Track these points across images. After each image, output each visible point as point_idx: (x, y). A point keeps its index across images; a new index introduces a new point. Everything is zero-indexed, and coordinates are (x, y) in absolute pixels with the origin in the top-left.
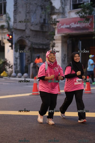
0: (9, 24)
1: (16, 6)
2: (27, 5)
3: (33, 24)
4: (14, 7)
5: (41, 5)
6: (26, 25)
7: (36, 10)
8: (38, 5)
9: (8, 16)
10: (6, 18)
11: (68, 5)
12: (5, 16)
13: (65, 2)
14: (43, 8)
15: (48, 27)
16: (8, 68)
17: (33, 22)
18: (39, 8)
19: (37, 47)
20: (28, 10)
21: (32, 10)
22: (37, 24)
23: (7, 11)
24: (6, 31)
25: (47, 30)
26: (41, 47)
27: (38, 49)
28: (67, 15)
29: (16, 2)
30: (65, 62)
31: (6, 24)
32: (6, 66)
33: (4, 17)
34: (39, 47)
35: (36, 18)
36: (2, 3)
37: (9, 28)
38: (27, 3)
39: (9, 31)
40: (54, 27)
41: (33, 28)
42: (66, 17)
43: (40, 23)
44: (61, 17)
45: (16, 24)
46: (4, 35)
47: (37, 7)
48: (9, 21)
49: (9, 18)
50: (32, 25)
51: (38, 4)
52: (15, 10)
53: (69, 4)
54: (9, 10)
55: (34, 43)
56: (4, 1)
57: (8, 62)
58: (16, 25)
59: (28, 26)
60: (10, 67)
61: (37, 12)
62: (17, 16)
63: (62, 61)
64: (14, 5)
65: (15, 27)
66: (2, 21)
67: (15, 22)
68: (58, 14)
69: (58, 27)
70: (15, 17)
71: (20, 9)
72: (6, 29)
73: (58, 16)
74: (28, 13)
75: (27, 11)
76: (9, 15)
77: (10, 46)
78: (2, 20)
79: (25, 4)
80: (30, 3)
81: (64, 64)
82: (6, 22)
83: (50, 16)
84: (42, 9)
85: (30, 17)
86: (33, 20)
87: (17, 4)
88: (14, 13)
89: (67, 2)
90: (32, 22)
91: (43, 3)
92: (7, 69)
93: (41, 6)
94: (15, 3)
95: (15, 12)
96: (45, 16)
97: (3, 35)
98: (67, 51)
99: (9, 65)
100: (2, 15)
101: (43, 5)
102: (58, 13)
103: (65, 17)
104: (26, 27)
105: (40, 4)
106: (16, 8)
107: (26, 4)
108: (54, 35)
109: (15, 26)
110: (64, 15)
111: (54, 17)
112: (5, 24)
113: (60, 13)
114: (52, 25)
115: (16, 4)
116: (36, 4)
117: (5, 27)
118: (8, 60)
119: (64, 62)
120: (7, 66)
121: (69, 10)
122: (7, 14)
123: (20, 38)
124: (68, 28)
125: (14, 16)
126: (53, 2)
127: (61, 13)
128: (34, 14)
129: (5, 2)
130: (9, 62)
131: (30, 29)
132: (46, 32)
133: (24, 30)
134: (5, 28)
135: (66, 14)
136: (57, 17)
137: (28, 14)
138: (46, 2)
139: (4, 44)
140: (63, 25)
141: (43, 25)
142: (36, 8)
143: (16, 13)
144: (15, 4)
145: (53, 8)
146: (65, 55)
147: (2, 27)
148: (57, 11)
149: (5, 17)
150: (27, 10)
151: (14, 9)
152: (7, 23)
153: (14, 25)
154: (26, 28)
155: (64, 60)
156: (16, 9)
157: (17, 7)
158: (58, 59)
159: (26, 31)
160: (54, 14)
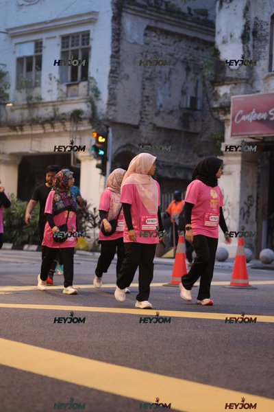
0: (94, 108)
1: (118, 58)
2: (146, 56)
3: (162, 110)
4: (112, 63)
5: (185, 59)
6: (141, 113)
7: (170, 73)
8: (177, 59)
9: (92, 85)
10: (88, 91)
11: (264, 59)
12: (85, 86)
13: (256, 49)
14: (190, 67)
15: (203, 121)
16: (91, 228)
17: (161, 106)
18: (180, 68)
19: (170, 176)
20: (150, 70)
21: (160, 72)
22: (171, 112)
23: (92, 72)
24: (85, 126)
25: (199, 129)
26: (180, 175)
27: (172, 180)
28: (260, 85)
29: (117, 49)
30: (248, 216)
31: (88, 106)
32: (84, 222)
33: (82, 87)
34: (175, 174)
35: (170, 95)
36: (78, 50)
37: (94, 119)
38: (147, 52)
39: (93, 128)
40: (222, 117)
41: (159, 122)
42: (258, 91)
43: (181, 108)
44: (242, 90)
45: (113, 108)
46: (80, 139)
47: (174, 64)
48: (94, 98)
49: (97, 92)
50: (157, 114)
51: (177, 56)
52: (114, 69)
53: (268, 57)
54: (97, 70)
55: (161, 164)
56: (83, 44)
57: (91, 210)
58: (115, 111)
59: (146, 115)
60: (95, 226)
61: (173, 77)
62: (119, 86)
63: (240, 213)
64: (112, 57)
65: (110, 118)
66: (76, 98)
67: (111, 102)
68: (236, 84)
69: (233, 119)
70: (114, 89)
71: (127, 68)
72: (86, 122)
73: (233, 88)
74: (149, 79)
75: (147, 75)
76: (96, 83)
77: (98, 166)
78: (77, 96)
79: (142, 54)
80: (156, 52)
81: (247, 223)
82: (86, 102)
83: (213, 89)
84: (188, 69)
85: (153, 90)
86: (160, 99)
87: (121, 52)
88: (110, 77)
89: (262, 50)
90: (158, 104)
91: (191, 55)
92: (88, 228)
93: (185, 62)
94: (113, 51)
95: (114, 74)
96: (196, 89)
97: (78, 137)
98: (256, 185)
99: (94, 219)
100: (78, 84)
101: (191, 60)
102: (236, 79)
103: (254, 93)
104: (142, 118)
105: (182, 57)
106: (115, 64)
107: (145, 54)
108: (223, 140)
109: (111, 113)
110: (251, 85)
111: (223, 90)
112: (83, 107)
113: (241, 79)
114: (216, 113)
115: (116, 55)
116: (171, 55)
117: (82, 116)
118: (90, 205)
119: (246, 217)
120: (89, 220)
121: (268, 73)
122: (91, 80)
123: (124, 147)
124: (261, 121)
125: (109, 86)
126: (221, 48)
127: (244, 81)
128: (165, 82)
129: (86, 46)
130: (95, 209)
131: (151, 123)
132: (196, 134)
133: (137, 127)
134: (85, 119)
135: (256, 83)
136: (231, 90)
137: (147, 83)
138: (200, 51)
139: (79, 162)
140: (247, 112)
141: (189, 113)
142: (172, 67)
143: (115, 77)
144: (114, 54)
145: (221, 66)
146: (250, 197)
147: (76, 116)
148: (233, 75)
149: (86, 89)
150: (146, 72)
151: (112, 66)
152: (89, 104)
153: (107, 112)
154: (141, 121)
155: (248, 212)
156: (116, 68)
157: (118, 63)
158: (230, 208)
159: (142, 128)
160: (223, 82)
